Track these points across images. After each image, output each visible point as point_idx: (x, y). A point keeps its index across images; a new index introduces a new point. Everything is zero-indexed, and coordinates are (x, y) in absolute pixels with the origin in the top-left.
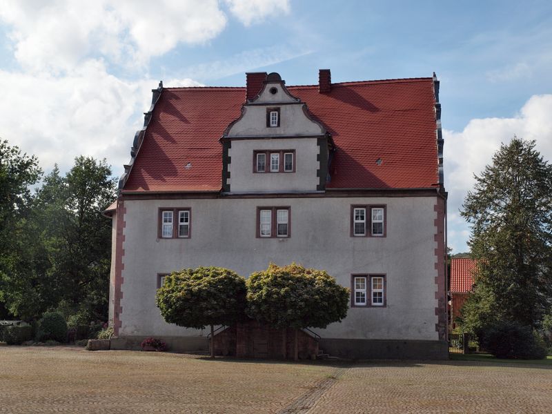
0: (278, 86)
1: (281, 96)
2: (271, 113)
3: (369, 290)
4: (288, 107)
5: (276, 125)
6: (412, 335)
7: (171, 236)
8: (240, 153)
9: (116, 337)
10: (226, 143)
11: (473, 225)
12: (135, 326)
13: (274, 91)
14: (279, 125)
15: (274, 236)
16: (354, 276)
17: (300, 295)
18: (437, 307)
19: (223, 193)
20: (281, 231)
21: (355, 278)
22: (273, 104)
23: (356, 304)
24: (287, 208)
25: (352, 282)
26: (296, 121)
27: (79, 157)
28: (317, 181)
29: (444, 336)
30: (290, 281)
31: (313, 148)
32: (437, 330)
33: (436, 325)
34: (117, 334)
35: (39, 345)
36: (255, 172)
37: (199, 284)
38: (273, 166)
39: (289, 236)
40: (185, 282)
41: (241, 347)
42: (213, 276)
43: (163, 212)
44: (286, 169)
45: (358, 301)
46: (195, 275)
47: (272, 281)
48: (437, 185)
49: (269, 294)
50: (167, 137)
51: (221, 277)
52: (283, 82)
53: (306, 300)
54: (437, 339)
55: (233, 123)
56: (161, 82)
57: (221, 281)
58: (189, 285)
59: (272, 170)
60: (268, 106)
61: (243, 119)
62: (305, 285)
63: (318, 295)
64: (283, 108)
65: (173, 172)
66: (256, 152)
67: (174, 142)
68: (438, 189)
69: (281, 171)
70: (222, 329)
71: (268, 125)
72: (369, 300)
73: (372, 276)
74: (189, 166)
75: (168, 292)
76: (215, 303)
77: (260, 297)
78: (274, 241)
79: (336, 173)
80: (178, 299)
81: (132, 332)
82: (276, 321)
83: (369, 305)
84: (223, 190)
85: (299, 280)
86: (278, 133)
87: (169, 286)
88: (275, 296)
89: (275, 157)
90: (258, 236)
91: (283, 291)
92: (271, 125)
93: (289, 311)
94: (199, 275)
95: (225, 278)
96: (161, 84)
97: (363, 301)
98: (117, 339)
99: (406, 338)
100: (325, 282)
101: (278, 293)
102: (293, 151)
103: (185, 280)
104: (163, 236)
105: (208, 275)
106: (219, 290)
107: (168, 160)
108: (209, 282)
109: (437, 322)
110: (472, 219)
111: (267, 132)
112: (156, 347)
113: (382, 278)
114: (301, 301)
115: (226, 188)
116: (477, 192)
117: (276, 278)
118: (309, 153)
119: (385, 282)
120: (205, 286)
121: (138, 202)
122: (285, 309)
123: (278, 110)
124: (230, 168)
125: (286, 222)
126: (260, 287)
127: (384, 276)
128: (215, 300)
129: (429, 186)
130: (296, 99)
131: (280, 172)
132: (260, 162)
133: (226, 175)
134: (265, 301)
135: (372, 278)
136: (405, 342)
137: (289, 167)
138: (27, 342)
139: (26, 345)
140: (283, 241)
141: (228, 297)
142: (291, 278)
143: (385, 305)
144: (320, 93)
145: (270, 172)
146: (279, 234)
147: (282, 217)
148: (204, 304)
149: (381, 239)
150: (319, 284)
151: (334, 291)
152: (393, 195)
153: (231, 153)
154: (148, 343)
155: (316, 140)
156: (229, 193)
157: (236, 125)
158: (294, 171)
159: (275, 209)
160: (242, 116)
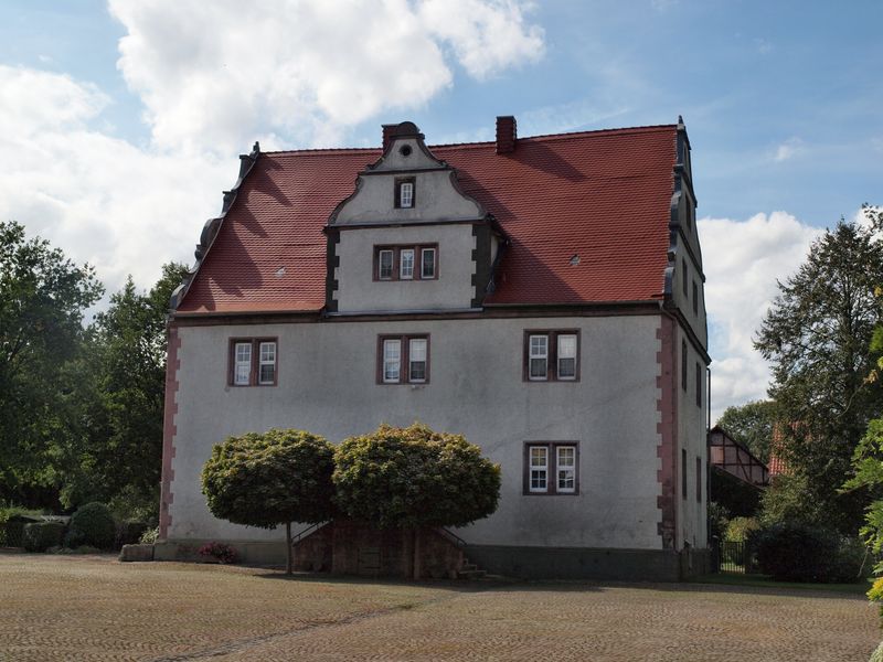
0: (412, 143)
1: (416, 159)
2: (403, 186)
3: (553, 467)
4: (428, 175)
5: (409, 205)
6: (620, 541)
7: (247, 383)
8: (355, 250)
9: (162, 541)
10: (333, 233)
11: (778, 364)
12: (192, 524)
13: (406, 151)
14: (413, 205)
15: (404, 380)
16: (528, 445)
17: (414, 474)
18: (661, 494)
19: (327, 313)
20: (414, 373)
21: (531, 448)
22: (405, 172)
23: (532, 490)
24: (424, 336)
25: (526, 454)
26: (441, 197)
27: (168, 264)
28: (471, 292)
29: (671, 543)
30: (399, 452)
31: (465, 240)
32: (660, 533)
33: (659, 524)
34: (165, 537)
35: (66, 553)
36: (376, 279)
37: (259, 457)
38: (405, 271)
39: (428, 381)
40: (240, 454)
41: (339, 558)
42: (285, 445)
43: (237, 345)
44: (426, 274)
45: (535, 485)
46: (258, 442)
47: (369, 450)
48: (661, 295)
49: (364, 472)
50: (255, 228)
51: (296, 445)
52: (421, 137)
53: (421, 483)
54: (661, 548)
55: (344, 203)
56: (257, 143)
57: (295, 451)
58: (243, 459)
59: (402, 277)
60: (396, 175)
61: (359, 197)
62: (424, 458)
63: (441, 473)
64: (419, 177)
65: (256, 283)
66: (377, 248)
67: (264, 235)
68: (661, 303)
69: (417, 277)
70: (315, 529)
71: (397, 204)
72: (552, 483)
73: (556, 444)
74: (281, 272)
75: (214, 469)
76: (283, 486)
77: (350, 476)
78: (404, 389)
79: (504, 279)
80: (226, 480)
81: (188, 533)
82: (376, 516)
83: (552, 492)
84: (326, 308)
85: (415, 450)
86: (412, 217)
87: (217, 460)
88: (372, 475)
89: (407, 255)
90: (380, 381)
91: (384, 467)
92: (403, 205)
93: (396, 499)
94: (265, 443)
95: (302, 448)
96: (256, 147)
97: (543, 485)
98: (164, 544)
99: (609, 546)
100: (458, 453)
101: (377, 471)
102: (435, 245)
103: (241, 450)
104: (236, 382)
105: (278, 443)
106: (292, 467)
107: (250, 264)
108: (276, 454)
109: (661, 521)
110: (774, 354)
111: (394, 215)
112: (219, 556)
113: (574, 448)
114: (414, 484)
115: (331, 305)
116: (779, 309)
117: (375, 446)
118: (458, 248)
119: (578, 453)
120: (269, 459)
121: (198, 330)
122: (389, 495)
123: (412, 180)
124: (339, 274)
125: (423, 359)
126: (351, 462)
127: (575, 444)
128: (283, 481)
129: (647, 298)
130: (441, 162)
131: (415, 279)
132: (385, 264)
133: (332, 285)
134: (359, 483)
135: (558, 448)
136: (609, 552)
137: (429, 271)
138: (52, 549)
139: (51, 553)
140: (417, 388)
141: (305, 477)
142: (401, 448)
143: (577, 492)
144: (499, 153)
145: (399, 279)
146: (412, 378)
147: (418, 351)
148: (264, 489)
149: (571, 384)
150: (445, 456)
151: (469, 468)
152: (590, 313)
153: (340, 250)
154: (207, 550)
155: (469, 228)
156: (335, 314)
157: (348, 206)
158: (437, 278)
159: (406, 339)
160: (356, 192)
